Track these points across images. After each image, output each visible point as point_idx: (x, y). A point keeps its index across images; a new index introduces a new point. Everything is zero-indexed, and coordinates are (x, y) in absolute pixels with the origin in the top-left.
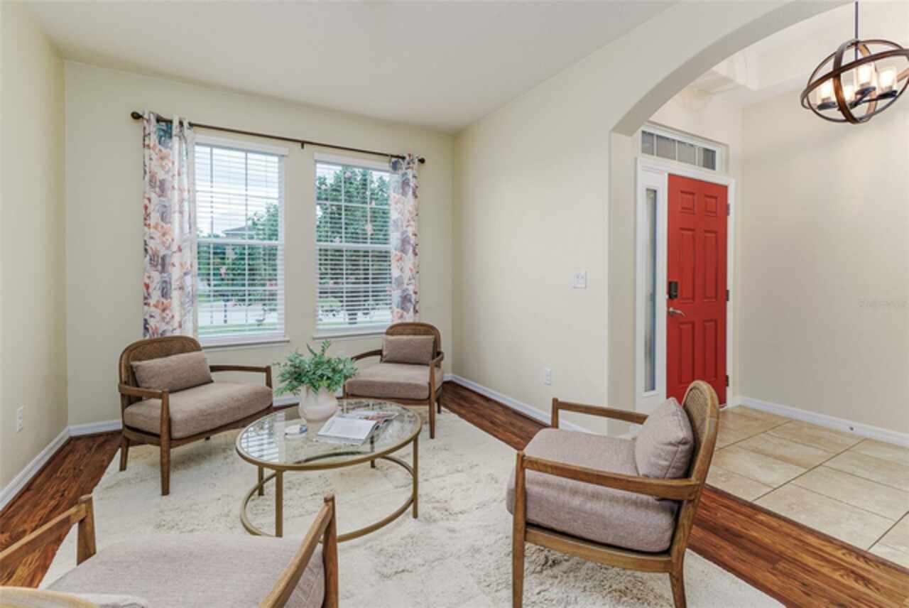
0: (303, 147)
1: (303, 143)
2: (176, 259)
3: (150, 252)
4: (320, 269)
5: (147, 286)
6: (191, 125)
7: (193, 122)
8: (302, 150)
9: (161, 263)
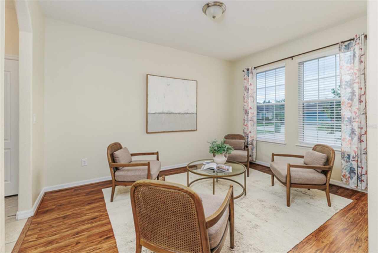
0: (292, 59)
1: (292, 57)
2: (250, 111)
3: (245, 109)
4: (299, 113)
5: (244, 120)
6: (255, 68)
7: (255, 66)
8: (292, 61)
9: (246, 112)
